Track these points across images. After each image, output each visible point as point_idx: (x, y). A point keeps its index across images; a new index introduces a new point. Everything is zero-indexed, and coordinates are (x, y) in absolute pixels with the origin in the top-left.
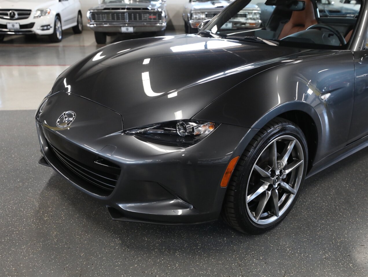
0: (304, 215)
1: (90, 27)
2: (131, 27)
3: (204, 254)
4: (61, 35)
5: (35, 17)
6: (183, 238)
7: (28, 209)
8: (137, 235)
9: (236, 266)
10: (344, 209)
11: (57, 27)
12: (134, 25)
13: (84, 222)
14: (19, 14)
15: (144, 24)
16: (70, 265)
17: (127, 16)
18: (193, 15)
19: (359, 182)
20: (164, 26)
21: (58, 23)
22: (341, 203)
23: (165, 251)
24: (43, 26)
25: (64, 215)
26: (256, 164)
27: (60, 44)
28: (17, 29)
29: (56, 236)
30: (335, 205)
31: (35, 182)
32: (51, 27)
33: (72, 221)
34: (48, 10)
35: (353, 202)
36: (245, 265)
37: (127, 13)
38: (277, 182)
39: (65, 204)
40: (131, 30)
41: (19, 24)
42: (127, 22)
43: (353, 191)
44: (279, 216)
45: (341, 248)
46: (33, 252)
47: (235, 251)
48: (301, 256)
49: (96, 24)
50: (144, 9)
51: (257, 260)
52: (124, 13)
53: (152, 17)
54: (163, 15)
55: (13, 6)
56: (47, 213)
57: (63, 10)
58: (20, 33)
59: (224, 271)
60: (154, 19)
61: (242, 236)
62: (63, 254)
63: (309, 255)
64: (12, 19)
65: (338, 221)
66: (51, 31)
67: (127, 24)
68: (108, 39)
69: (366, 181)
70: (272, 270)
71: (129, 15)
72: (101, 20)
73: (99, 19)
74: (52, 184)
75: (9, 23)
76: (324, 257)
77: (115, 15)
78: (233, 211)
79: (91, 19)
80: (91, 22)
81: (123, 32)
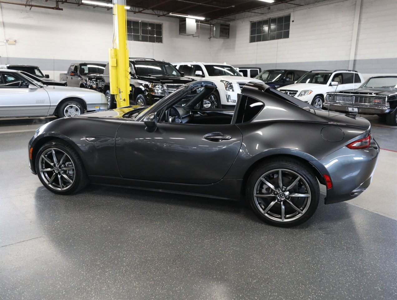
5: (299, 96)
12: (359, 107)
14: (290, 93)
17: (354, 99)
32: (308, 103)
34: (310, 92)
37: (354, 96)
40: (356, 110)
54: (386, 100)
60: (378, 103)
67: (353, 105)
73: (334, 99)
77: (345, 97)
80: (327, 101)
81: (349, 111)
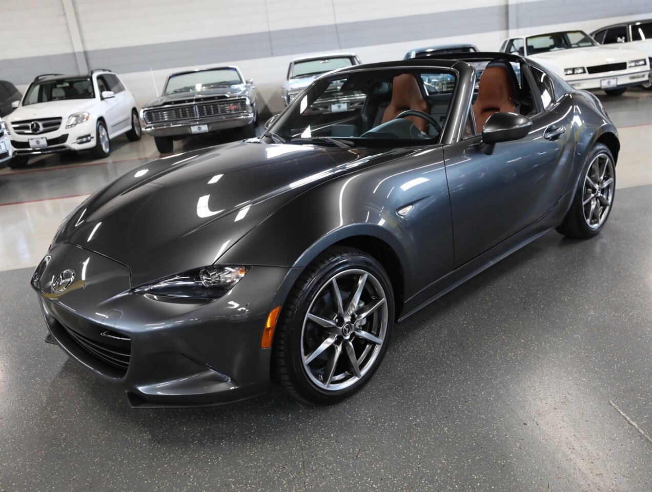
0: (400, 370)
1: (146, 132)
2: (204, 124)
3: (258, 439)
4: (108, 146)
5: (68, 127)
6: (235, 421)
7: (31, 407)
8: (174, 425)
9: (297, 450)
10: (454, 355)
11: (101, 137)
12: (209, 122)
13: (105, 415)
14: (44, 126)
15: (222, 119)
16: (78, 475)
17: (197, 110)
18: (291, 98)
19: (482, 316)
20: (251, 118)
21: (102, 130)
22: (451, 348)
23: (207, 442)
24: (79, 138)
25: (79, 410)
26: (310, 312)
27: (109, 160)
28: (44, 146)
29: (65, 439)
30: (443, 352)
31: (46, 367)
32: (92, 138)
33: (89, 415)
34: (86, 115)
35: (467, 344)
36: (310, 448)
37: (196, 106)
38: (348, 332)
39: (82, 393)
40: (205, 128)
41: (46, 138)
42: (197, 118)
43: (471, 328)
44: (360, 375)
45: (438, 409)
46: (31, 465)
47: (299, 431)
48: (384, 426)
49: (154, 127)
50: (220, 97)
51: (327, 438)
52: (192, 106)
53: (232, 107)
54: (248, 102)
55: (35, 115)
56: (57, 410)
57: (107, 112)
58: (50, 152)
59: (280, 458)
60: (236, 110)
61: (313, 409)
62: (70, 462)
63: (395, 423)
64: (35, 133)
65: (442, 373)
66: (93, 143)
67: (198, 121)
68: (176, 144)
69: (491, 312)
70: (344, 449)
71: (199, 109)
72: (161, 120)
73: (157, 118)
74: (68, 368)
75: (32, 139)
76: (414, 423)
77: (180, 110)
78: (287, 378)
79: (147, 121)
80: (147, 124)
81: (193, 133)
